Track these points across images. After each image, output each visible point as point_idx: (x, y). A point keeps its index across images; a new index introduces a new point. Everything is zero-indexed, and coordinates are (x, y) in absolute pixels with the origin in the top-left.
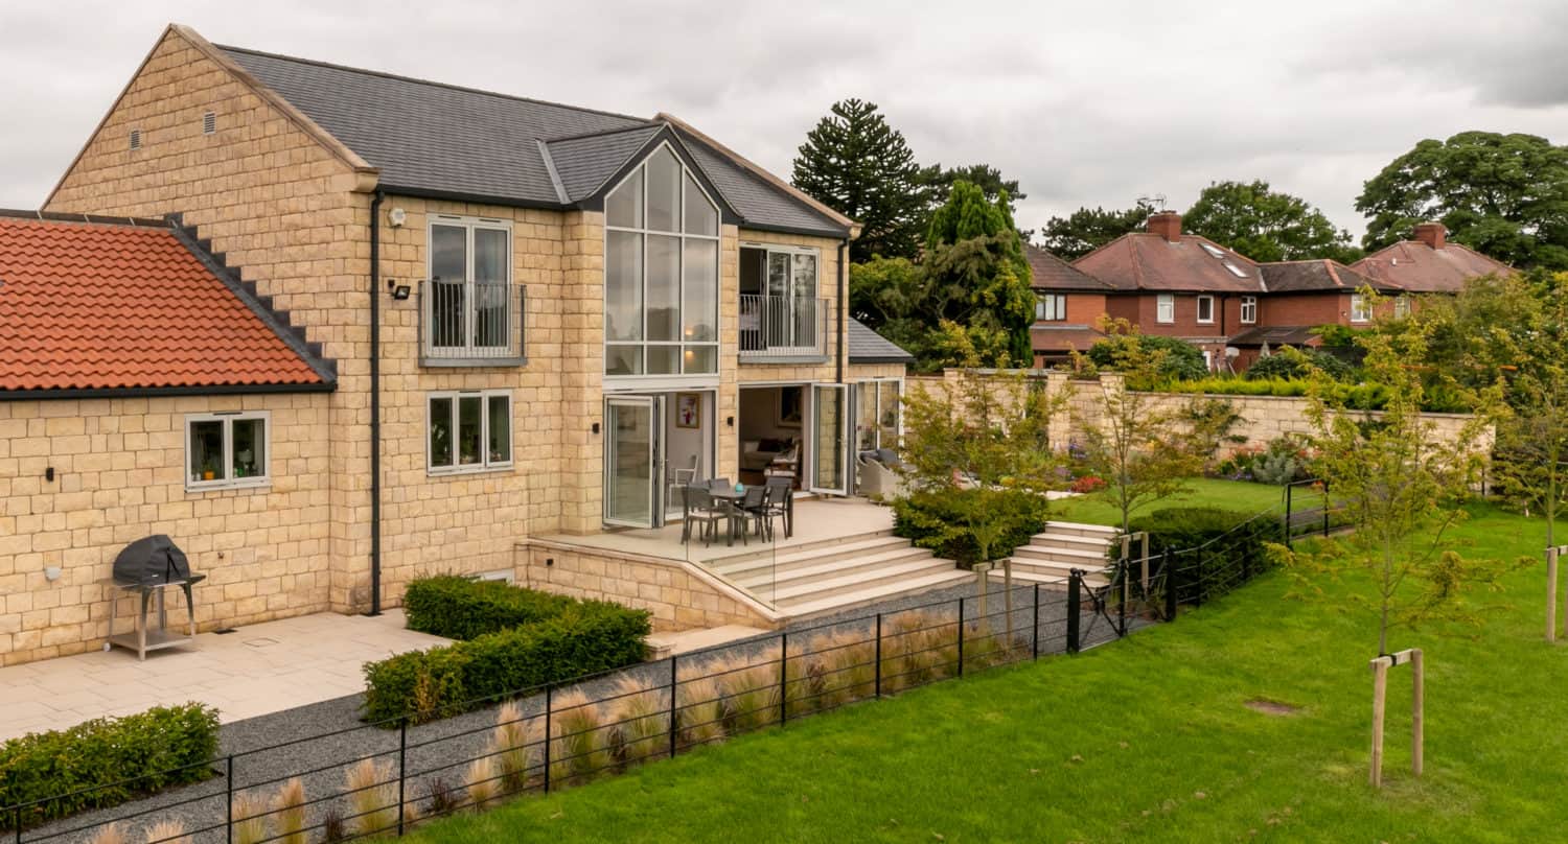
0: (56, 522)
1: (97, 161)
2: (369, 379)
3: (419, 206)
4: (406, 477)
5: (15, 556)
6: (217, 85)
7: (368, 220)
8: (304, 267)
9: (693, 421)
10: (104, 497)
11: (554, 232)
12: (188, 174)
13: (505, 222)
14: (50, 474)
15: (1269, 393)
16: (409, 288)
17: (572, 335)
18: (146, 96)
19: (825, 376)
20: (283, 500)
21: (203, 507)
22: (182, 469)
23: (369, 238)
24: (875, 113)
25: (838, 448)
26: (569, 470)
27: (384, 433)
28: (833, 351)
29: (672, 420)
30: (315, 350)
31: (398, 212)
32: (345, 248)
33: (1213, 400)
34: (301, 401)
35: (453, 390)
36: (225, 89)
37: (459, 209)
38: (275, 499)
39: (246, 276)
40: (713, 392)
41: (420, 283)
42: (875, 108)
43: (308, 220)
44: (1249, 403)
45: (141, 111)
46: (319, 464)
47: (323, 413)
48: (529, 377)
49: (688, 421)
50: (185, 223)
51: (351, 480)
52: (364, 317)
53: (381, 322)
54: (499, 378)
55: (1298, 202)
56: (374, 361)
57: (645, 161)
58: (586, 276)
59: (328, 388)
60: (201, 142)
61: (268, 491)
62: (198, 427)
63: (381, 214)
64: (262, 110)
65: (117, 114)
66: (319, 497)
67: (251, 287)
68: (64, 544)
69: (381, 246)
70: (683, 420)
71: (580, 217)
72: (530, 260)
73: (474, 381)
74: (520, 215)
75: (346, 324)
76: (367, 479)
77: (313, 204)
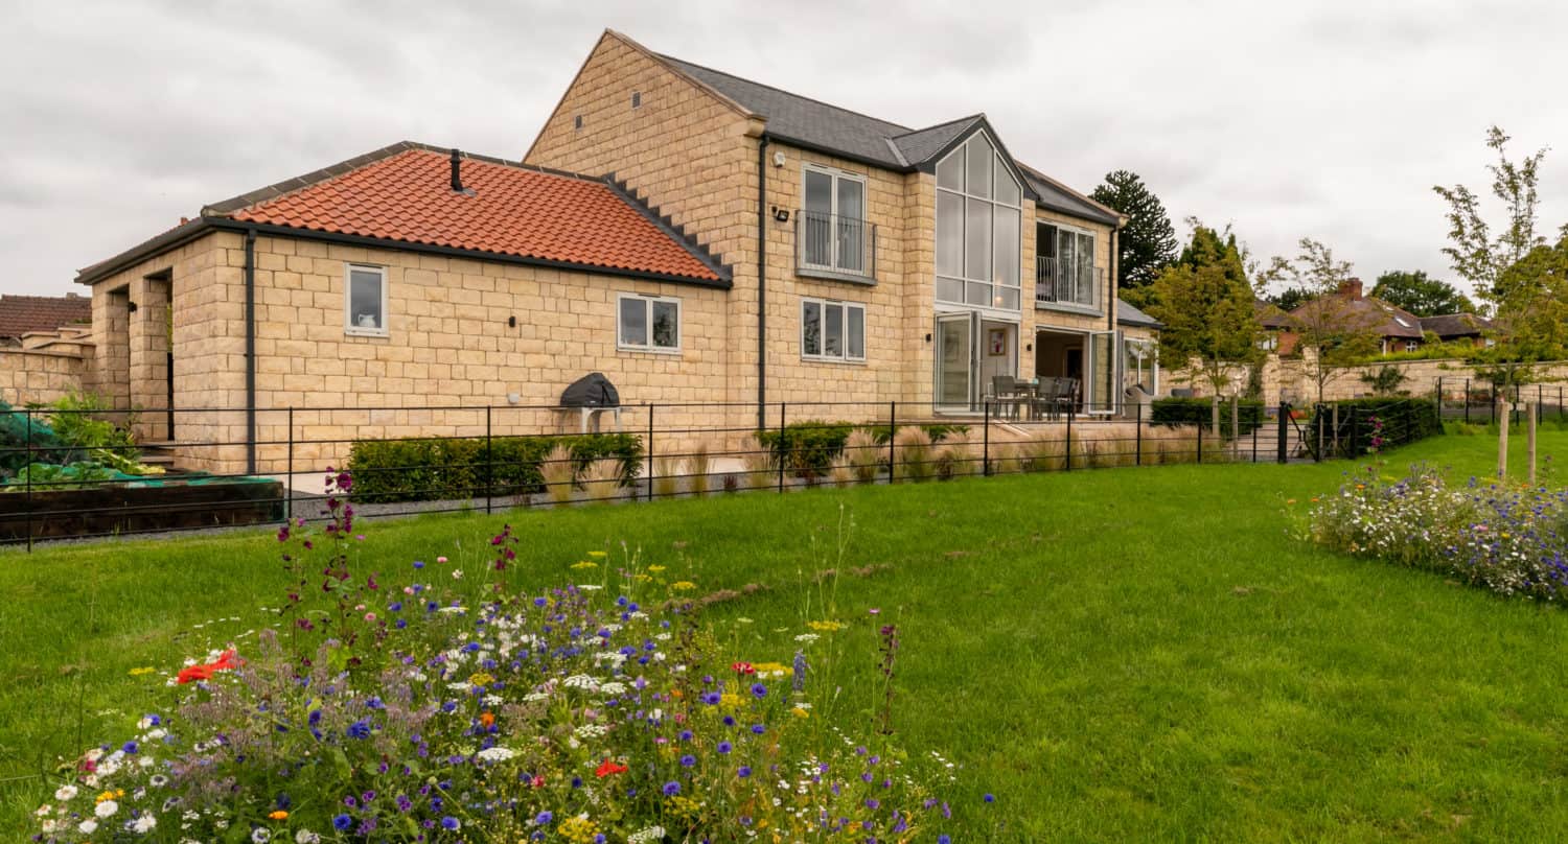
0: (516, 359)
1: (549, 143)
2: (757, 280)
3: (797, 154)
4: (785, 358)
5: (485, 381)
6: (642, 70)
7: (757, 158)
8: (708, 199)
9: (1001, 350)
10: (554, 346)
11: (897, 189)
12: (620, 142)
13: (860, 176)
14: (512, 322)
15: (1426, 358)
16: (788, 213)
17: (910, 268)
18: (588, 87)
19: (1100, 327)
20: (689, 368)
21: (630, 364)
22: (614, 333)
23: (758, 172)
24: (1138, 181)
25: (1109, 384)
26: (909, 368)
27: (768, 323)
28: (1106, 310)
29: (986, 352)
30: (716, 260)
31: (780, 155)
32: (740, 178)
33: (1386, 366)
34: (706, 293)
35: (821, 297)
36: (648, 72)
37: (826, 161)
38: (685, 366)
39: (664, 213)
40: (1016, 325)
41: (797, 212)
42: (1137, 177)
43: (712, 162)
44: (1411, 366)
45: (583, 100)
46: (718, 344)
47: (722, 306)
48: (879, 295)
49: (997, 350)
50: (617, 180)
51: (744, 355)
52: (754, 232)
53: (766, 238)
54: (855, 293)
55: (1448, 286)
56: (761, 265)
57: (966, 142)
58: (922, 222)
59: (725, 286)
60: (630, 116)
61: (679, 359)
62: (626, 304)
63: (767, 155)
64: (677, 83)
65: (565, 104)
66: (719, 369)
67: (667, 220)
68: (521, 378)
69: (767, 180)
70: (994, 350)
71: (917, 177)
72: (880, 208)
73: (838, 292)
74: (872, 172)
75: (740, 237)
76: (755, 356)
77: (715, 149)
